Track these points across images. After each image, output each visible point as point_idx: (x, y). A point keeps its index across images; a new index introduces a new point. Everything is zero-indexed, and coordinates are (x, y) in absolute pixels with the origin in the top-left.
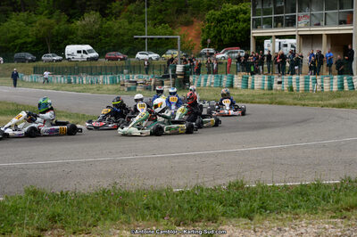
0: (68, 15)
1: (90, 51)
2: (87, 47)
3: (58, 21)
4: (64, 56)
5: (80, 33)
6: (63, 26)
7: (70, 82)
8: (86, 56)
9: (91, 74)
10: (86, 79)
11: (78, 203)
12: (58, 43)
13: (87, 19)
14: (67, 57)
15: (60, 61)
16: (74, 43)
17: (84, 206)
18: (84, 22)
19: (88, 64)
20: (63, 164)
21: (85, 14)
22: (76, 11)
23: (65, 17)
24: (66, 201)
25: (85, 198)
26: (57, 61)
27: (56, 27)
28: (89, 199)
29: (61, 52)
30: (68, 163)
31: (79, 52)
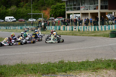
0: (6, 7)
1: (13, 19)
2: (12, 17)
3: (2, 9)
4: (5, 20)
5: (10, 13)
6: (4, 11)
7: (7, 29)
8: (12, 20)
9: (14, 26)
10: (12, 28)
11: (10, 68)
12: (3, 16)
13: (12, 8)
14: (6, 21)
15: (3, 22)
16: (8, 16)
17: (11, 69)
18: (11, 9)
19: (13, 23)
20: (4, 56)
21: (12, 7)
22: (8, 5)
23: (5, 8)
24: (5, 68)
25: (12, 67)
26: (2, 22)
27: (2, 11)
28: (13, 67)
29: (4, 19)
30: (6, 55)
31: (10, 19)
